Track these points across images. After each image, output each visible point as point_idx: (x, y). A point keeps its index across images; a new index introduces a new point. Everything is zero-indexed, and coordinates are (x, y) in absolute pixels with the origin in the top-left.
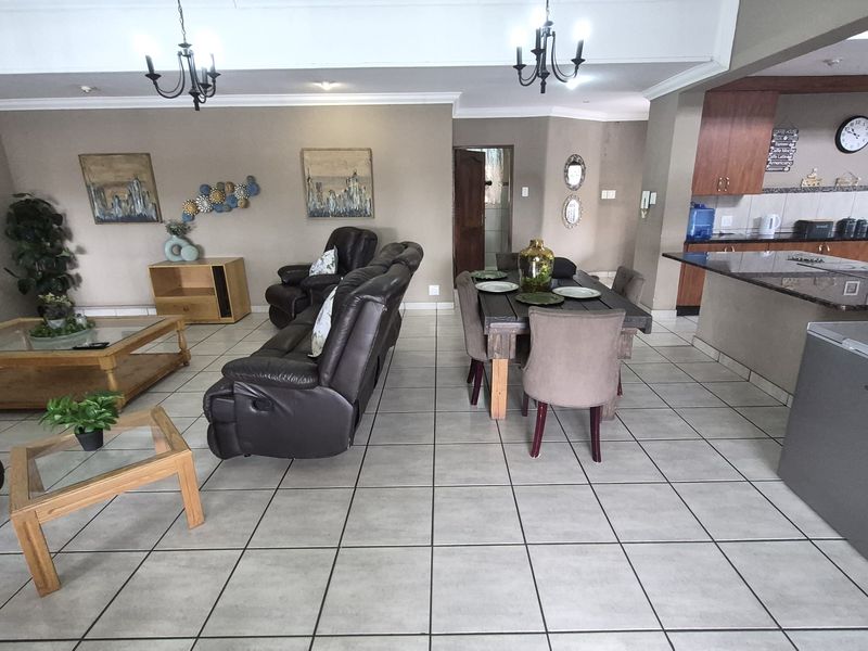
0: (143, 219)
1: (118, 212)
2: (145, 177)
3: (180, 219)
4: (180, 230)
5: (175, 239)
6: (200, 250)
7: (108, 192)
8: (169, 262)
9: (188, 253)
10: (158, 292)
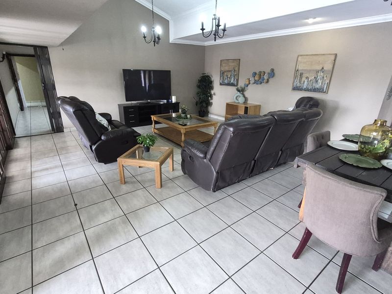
0: (232, 85)
1: (226, 81)
2: (236, 69)
3: (243, 86)
4: (242, 91)
5: (239, 94)
6: (246, 99)
7: (225, 73)
8: (235, 102)
9: (241, 100)
10: (227, 113)
